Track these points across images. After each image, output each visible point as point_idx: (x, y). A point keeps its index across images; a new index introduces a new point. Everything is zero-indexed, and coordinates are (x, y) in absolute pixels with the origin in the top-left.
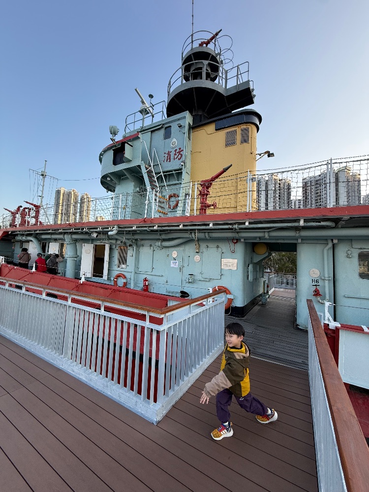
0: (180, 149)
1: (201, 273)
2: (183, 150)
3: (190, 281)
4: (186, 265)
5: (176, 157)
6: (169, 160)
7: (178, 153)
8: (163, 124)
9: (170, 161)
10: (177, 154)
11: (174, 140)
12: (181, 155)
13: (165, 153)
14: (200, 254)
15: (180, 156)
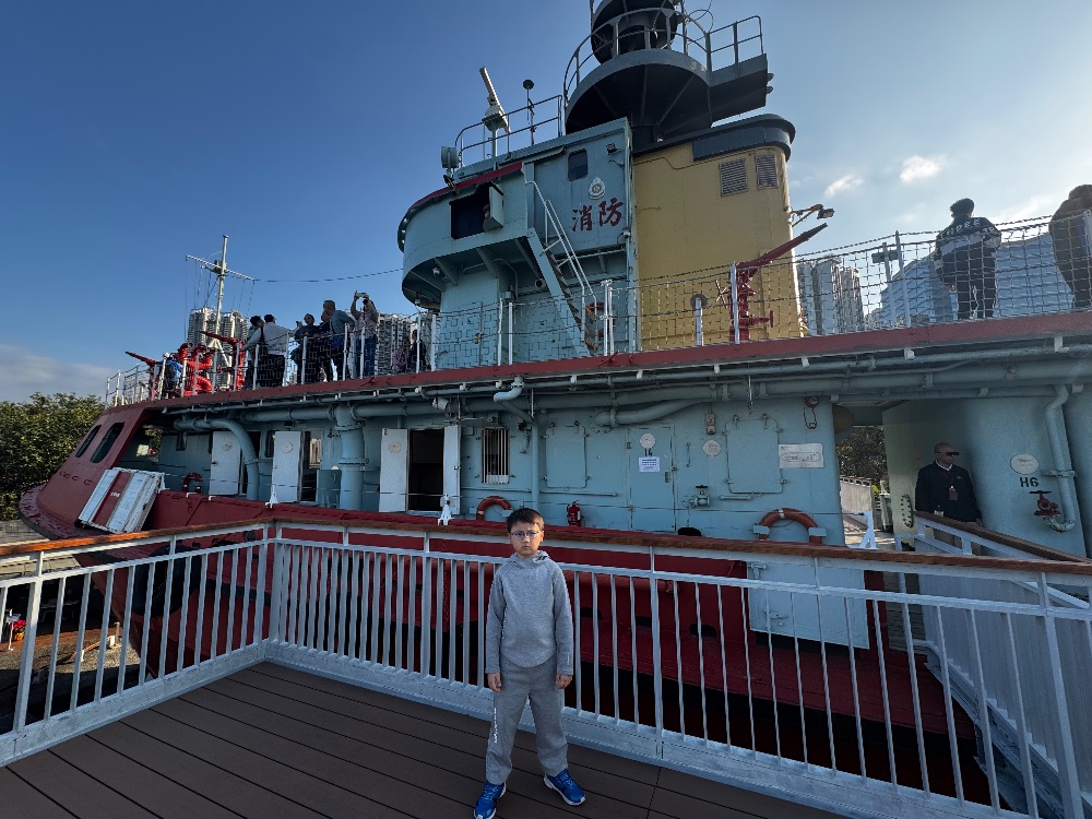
0: (613, 200)
1: (727, 482)
2: (621, 204)
3: (702, 501)
4: (681, 465)
5: (604, 218)
6: (586, 226)
7: (608, 209)
8: (566, 147)
9: (590, 229)
10: (608, 213)
11: (599, 181)
12: (619, 215)
13: (575, 211)
14: (717, 436)
15: (615, 216)
